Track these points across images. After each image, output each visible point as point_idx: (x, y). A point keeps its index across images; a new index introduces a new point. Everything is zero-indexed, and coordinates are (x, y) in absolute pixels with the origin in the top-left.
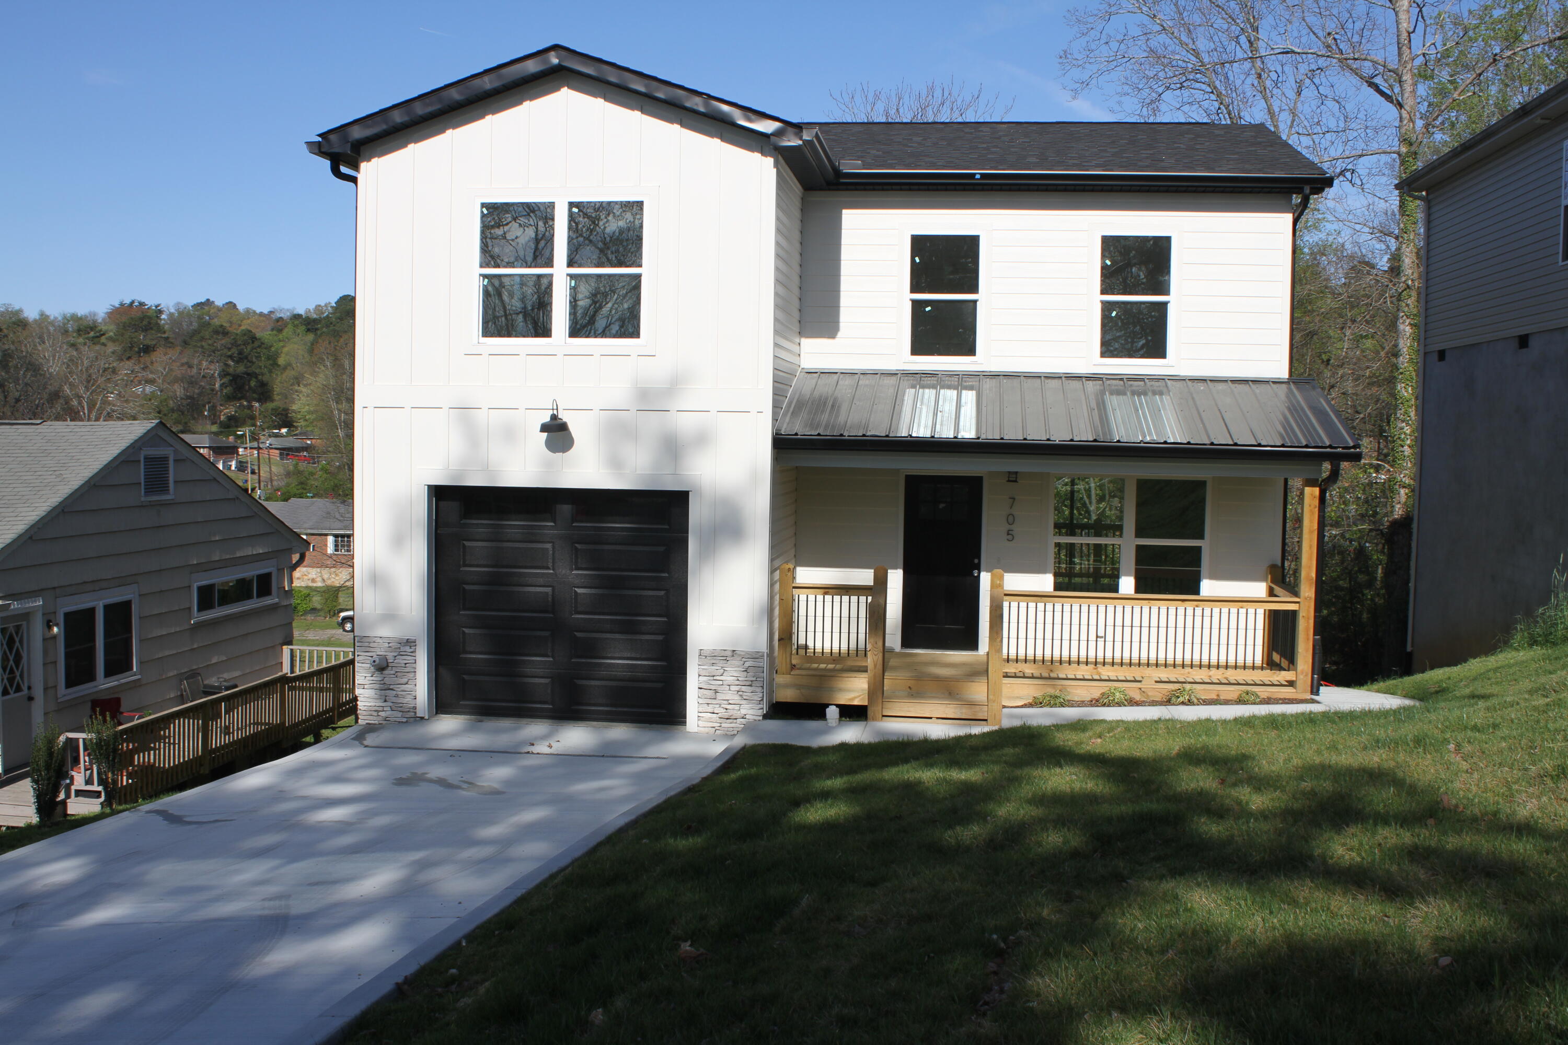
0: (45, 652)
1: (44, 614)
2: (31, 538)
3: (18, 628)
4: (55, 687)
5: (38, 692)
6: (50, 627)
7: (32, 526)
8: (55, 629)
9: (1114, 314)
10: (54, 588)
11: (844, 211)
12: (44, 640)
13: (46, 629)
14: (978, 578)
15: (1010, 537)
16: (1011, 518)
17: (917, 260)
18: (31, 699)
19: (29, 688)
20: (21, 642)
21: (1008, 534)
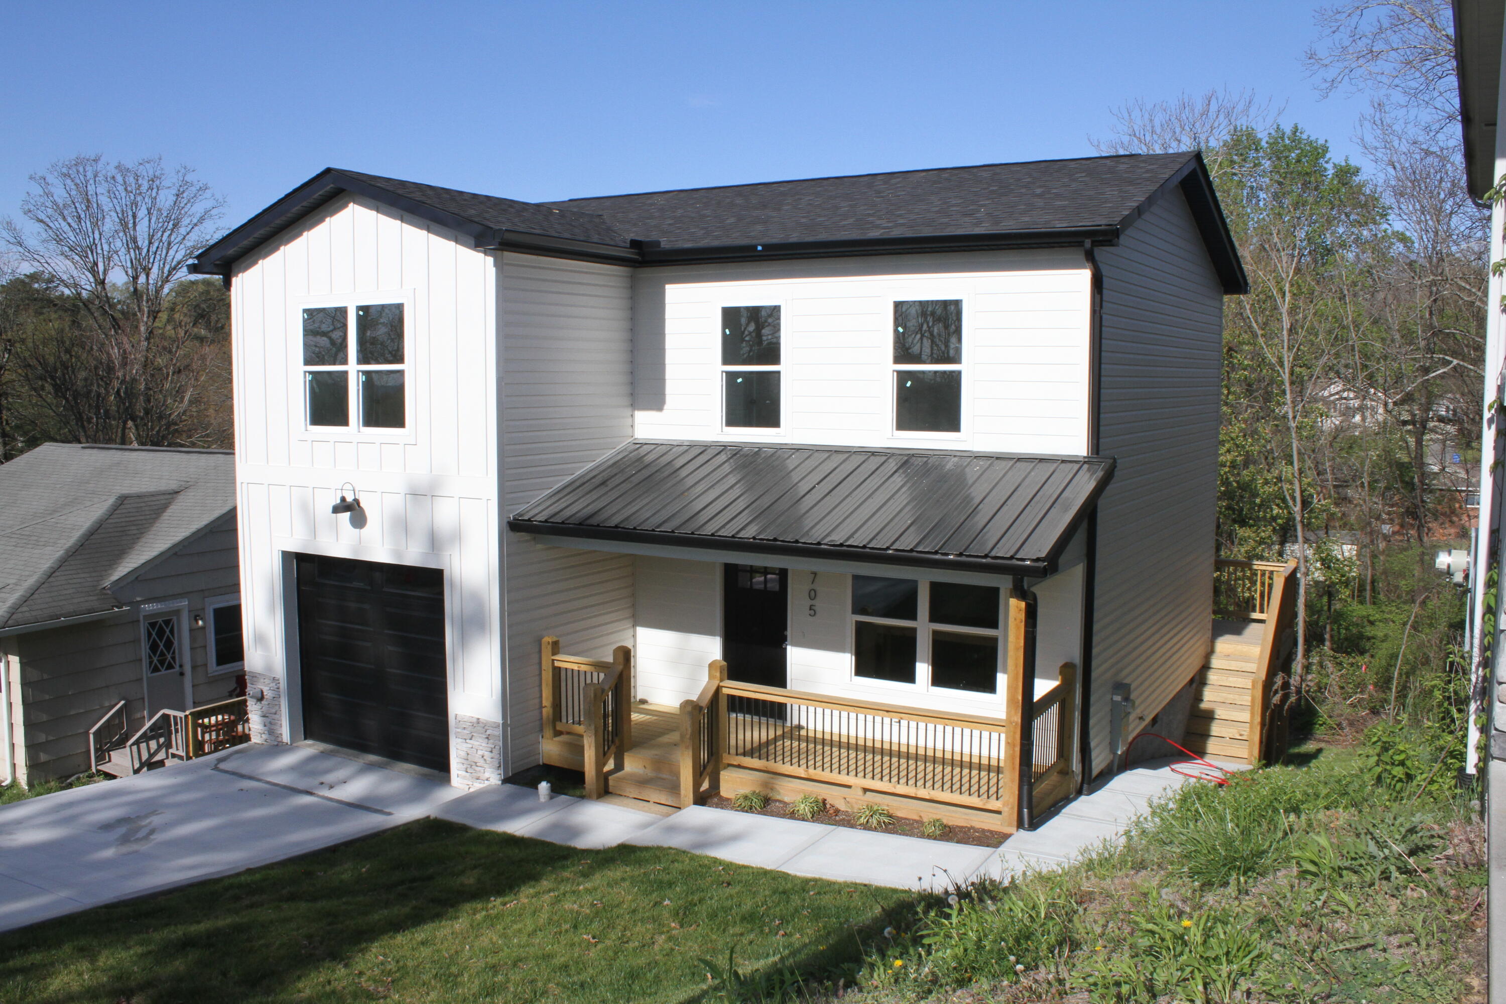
0: (193, 639)
1: (189, 611)
2: (176, 554)
3: (167, 622)
4: (206, 665)
5: (188, 668)
6: (197, 621)
7: (175, 546)
8: (200, 623)
9: (909, 384)
10: (202, 591)
11: (668, 287)
12: (191, 630)
13: (194, 622)
14: (785, 649)
15: (812, 612)
16: (813, 593)
17: (728, 332)
18: (182, 674)
19: (181, 666)
20: (172, 632)
21: (810, 609)
